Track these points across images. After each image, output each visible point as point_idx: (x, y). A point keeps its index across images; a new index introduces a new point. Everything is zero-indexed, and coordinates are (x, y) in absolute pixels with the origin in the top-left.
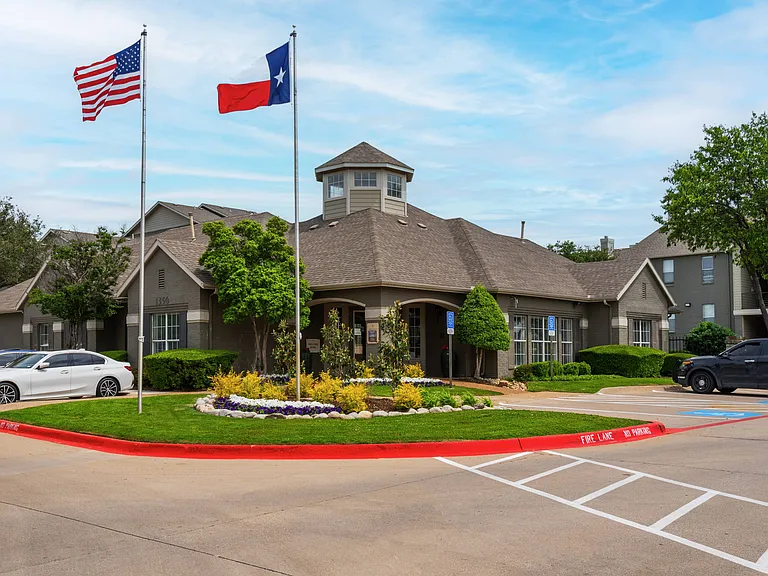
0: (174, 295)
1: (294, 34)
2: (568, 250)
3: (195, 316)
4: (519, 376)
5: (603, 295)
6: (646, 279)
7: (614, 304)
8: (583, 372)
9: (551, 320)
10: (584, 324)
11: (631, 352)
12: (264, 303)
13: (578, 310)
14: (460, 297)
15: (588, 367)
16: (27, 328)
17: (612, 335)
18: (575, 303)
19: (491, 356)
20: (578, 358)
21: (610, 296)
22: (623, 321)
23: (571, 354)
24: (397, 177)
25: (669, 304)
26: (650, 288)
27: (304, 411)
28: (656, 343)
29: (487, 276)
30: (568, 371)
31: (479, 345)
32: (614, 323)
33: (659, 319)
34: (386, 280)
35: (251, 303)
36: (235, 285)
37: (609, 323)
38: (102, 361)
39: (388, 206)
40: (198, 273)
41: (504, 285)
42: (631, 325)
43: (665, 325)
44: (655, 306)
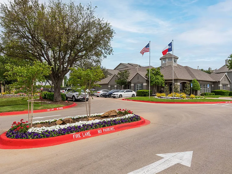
0: (141, 81)
1: (173, 40)
2: (202, 70)
3: (145, 84)
4: (201, 95)
5: (217, 80)
6: (225, 77)
7: (219, 82)
8: (213, 95)
9: (208, 85)
10: (213, 86)
11: (223, 91)
12: (158, 82)
13: (212, 83)
14: (191, 81)
15: (214, 94)
16: (109, 86)
17: (219, 88)
18: (211, 82)
19: (196, 91)
20: (212, 92)
21: (219, 80)
22: (221, 85)
23: (210, 91)
24: (176, 59)
25: (230, 82)
26: (226, 79)
27: (177, 98)
28: (227, 89)
29: (195, 77)
30: (210, 94)
31: (195, 89)
32: (219, 85)
33: (228, 85)
34: (179, 78)
35: (156, 82)
36: (153, 79)
37: (218, 85)
38: (132, 91)
39: (174, 64)
40: (145, 77)
41: (199, 79)
42: (222, 86)
43: (229, 86)
44: (227, 82)
